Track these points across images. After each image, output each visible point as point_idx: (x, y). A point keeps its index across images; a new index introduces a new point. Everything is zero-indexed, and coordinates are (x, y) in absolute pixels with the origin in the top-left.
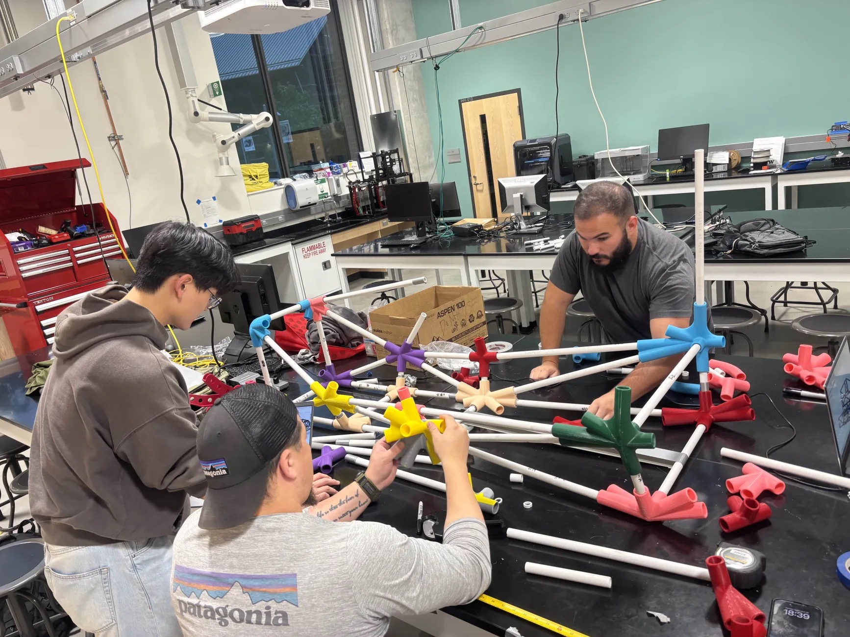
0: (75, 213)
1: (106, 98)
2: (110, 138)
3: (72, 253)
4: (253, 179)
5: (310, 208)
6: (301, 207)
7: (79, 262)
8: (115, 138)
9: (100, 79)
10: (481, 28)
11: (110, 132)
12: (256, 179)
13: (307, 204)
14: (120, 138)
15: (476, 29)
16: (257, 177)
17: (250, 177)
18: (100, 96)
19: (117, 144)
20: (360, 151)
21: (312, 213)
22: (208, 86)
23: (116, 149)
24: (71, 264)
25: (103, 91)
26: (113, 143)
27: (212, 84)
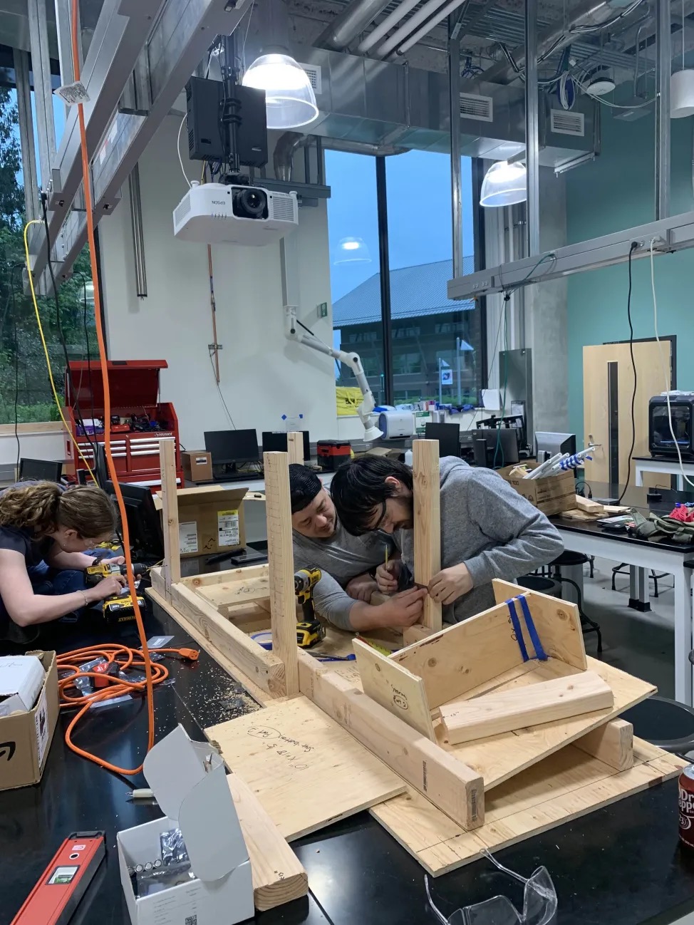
0: (154, 410)
1: (214, 309)
2: (211, 347)
3: (128, 444)
4: (349, 403)
5: (404, 440)
6: (391, 438)
7: (133, 453)
8: (215, 347)
9: (212, 292)
10: (552, 255)
11: (211, 342)
12: (352, 403)
13: (399, 435)
14: (219, 347)
15: (545, 257)
16: (354, 401)
17: (347, 400)
18: (210, 307)
19: (216, 353)
20: (483, 388)
21: (405, 446)
22: (318, 307)
23: (214, 357)
24: (125, 454)
25: (213, 304)
26: (212, 351)
27: (322, 305)
